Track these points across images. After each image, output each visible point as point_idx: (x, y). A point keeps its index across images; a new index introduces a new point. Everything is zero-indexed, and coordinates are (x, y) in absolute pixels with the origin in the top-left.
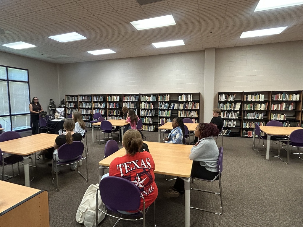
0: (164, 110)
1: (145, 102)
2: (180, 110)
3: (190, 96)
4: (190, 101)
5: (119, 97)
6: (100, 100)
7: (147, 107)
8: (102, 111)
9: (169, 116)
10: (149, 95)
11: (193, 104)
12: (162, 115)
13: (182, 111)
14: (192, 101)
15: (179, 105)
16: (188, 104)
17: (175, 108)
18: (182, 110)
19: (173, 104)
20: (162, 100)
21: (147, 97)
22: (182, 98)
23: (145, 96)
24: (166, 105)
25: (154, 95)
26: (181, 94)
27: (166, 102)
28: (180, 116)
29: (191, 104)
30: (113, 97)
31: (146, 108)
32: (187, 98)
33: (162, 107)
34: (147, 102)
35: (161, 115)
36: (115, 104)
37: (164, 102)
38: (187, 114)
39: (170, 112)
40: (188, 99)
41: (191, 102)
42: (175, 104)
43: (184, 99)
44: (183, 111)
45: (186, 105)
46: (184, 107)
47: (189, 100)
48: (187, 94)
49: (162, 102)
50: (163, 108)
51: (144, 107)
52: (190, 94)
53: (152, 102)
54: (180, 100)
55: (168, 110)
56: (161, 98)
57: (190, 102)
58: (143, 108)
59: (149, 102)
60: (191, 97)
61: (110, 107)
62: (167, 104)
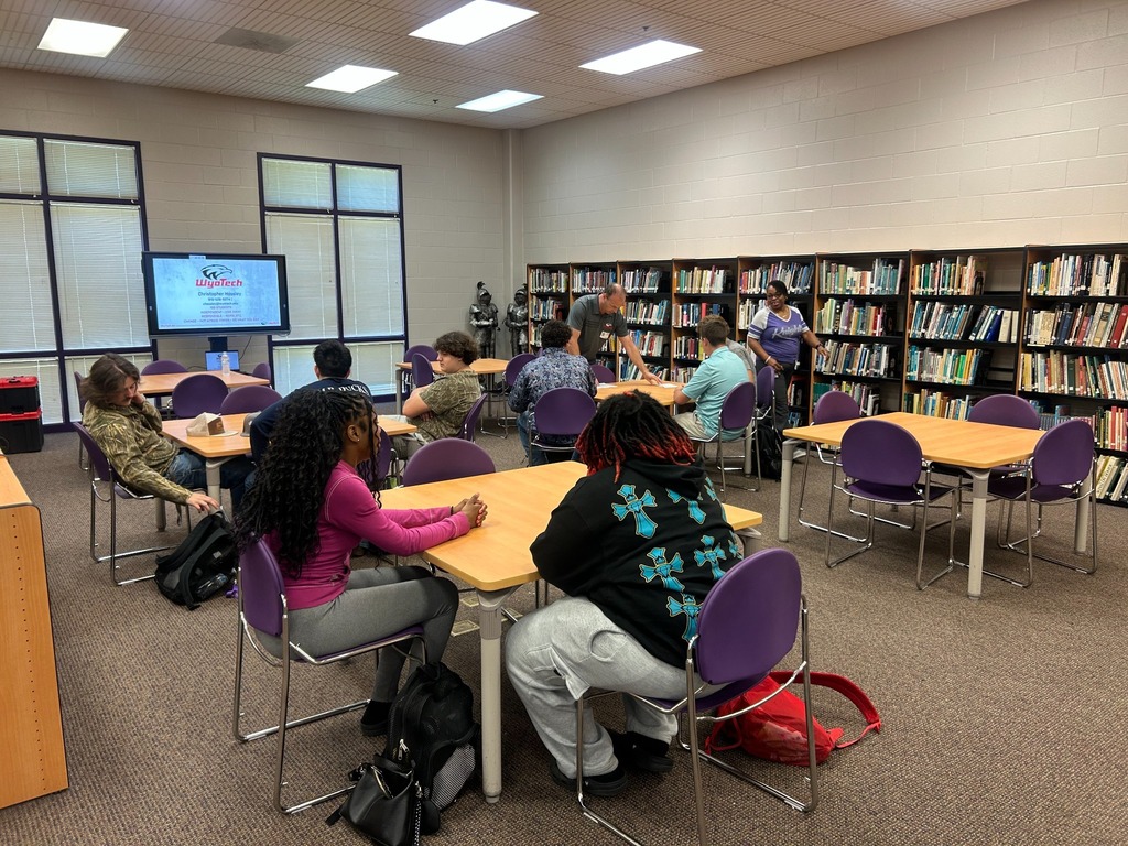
0: (938, 346)
1: (841, 299)
2: (1034, 350)
3: (1104, 264)
4: (1102, 294)
5: (722, 272)
6: (646, 289)
7: (848, 323)
8: (652, 340)
9: (966, 379)
10: (862, 262)
11: (1118, 313)
12: (925, 376)
13: (1047, 356)
14: (1113, 293)
15: (1031, 321)
16: (1090, 313)
17: (1003, 338)
18: (1045, 351)
19: (990, 314)
20: (930, 290)
21: (852, 274)
22: (1053, 279)
23: (842, 267)
24: (955, 315)
25: (891, 259)
26: (1047, 255)
27: (951, 301)
28: (1028, 388)
29: (1105, 316)
30: (697, 271)
31: (842, 329)
32: (1085, 276)
33: (926, 327)
34: (852, 296)
35: (921, 372)
36: (704, 305)
37: (943, 299)
38: (1080, 375)
39: (970, 358)
40: (1088, 285)
41: (1108, 300)
42: (1007, 313)
43: (1062, 279)
44: (1054, 358)
45: (1074, 317)
46: (1062, 329)
47: (1098, 288)
48: (1087, 253)
49: (933, 299)
50: (931, 334)
51: (836, 323)
52: (1108, 251)
53: (875, 300)
54: (1036, 290)
55: (962, 346)
56: (926, 279)
57: (1101, 305)
58: (828, 331)
59: (860, 301)
60: (1109, 273)
61: (685, 321)
62: (960, 314)
